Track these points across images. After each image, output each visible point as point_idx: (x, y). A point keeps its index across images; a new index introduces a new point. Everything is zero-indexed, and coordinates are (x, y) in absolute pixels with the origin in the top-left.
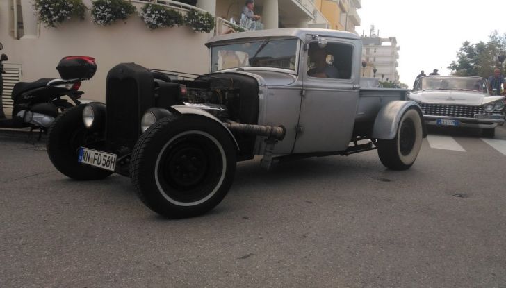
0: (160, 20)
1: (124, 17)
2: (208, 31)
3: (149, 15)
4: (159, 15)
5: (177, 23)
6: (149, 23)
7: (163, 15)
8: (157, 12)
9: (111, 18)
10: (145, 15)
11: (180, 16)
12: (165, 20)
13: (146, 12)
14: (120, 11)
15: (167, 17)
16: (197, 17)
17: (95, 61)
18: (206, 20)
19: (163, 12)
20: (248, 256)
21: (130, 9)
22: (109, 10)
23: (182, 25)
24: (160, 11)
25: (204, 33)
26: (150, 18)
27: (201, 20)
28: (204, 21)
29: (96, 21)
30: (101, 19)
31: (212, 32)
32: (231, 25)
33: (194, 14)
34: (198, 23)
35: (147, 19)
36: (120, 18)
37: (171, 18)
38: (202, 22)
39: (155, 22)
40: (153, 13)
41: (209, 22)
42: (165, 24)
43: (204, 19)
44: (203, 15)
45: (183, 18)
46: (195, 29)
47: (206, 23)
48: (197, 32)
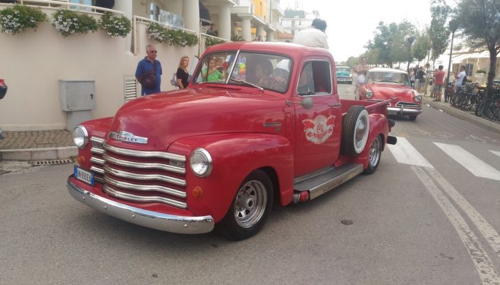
0: (72, 27)
1: (33, 26)
2: (124, 36)
3: (61, 23)
4: (71, 23)
5: (91, 28)
6: (61, 30)
7: (76, 22)
8: (69, 20)
9: (19, 27)
10: (57, 22)
11: (94, 22)
12: (78, 27)
13: (57, 20)
14: (28, 20)
15: (80, 24)
16: (111, 22)
17: (5, 82)
18: (122, 24)
19: (75, 19)
21: (40, 17)
22: (18, 19)
23: (96, 30)
24: (72, 18)
25: (120, 37)
26: (61, 26)
27: (117, 24)
28: (119, 25)
29: (3, 31)
30: (9, 28)
31: (129, 35)
32: (149, 22)
33: (109, 17)
35: (58, 27)
36: (29, 26)
37: (84, 25)
38: (118, 27)
39: (67, 30)
40: (65, 21)
41: (125, 27)
42: (77, 31)
43: (120, 23)
44: (118, 19)
45: (97, 22)
46: (111, 34)
47: (122, 28)
48: (113, 37)
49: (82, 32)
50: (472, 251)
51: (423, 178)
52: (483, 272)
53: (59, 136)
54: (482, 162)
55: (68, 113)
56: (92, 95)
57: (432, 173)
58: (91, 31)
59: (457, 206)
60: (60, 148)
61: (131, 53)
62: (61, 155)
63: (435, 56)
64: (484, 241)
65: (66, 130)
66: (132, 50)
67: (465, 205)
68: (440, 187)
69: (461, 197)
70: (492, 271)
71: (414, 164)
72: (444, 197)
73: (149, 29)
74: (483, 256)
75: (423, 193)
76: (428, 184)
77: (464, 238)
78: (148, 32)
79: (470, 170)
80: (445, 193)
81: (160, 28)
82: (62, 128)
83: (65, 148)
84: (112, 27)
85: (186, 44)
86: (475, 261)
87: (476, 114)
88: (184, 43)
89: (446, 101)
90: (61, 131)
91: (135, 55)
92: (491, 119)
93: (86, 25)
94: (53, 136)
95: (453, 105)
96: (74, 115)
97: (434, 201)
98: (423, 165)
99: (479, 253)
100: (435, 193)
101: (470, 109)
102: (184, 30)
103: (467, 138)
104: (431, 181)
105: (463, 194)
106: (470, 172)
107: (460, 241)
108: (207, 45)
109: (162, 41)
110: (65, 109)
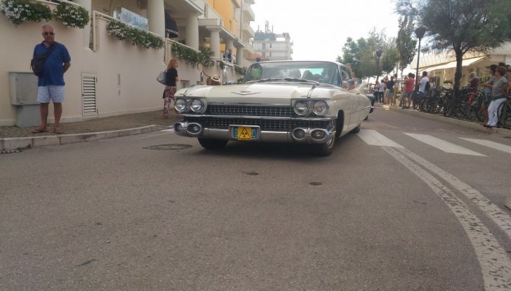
0: (24, 14)
2: (82, 27)
3: (11, 9)
4: (22, 9)
5: (44, 18)
6: (12, 17)
7: (28, 9)
8: (21, 6)
10: (7, 9)
11: (48, 10)
12: (30, 14)
13: (7, 6)
15: (33, 11)
16: (67, 12)
18: (79, 14)
19: (27, 6)
20: (89, 262)
23: (51, 19)
24: (23, 5)
25: (77, 29)
26: (12, 12)
27: (73, 14)
28: (76, 15)
31: (88, 27)
32: (110, 19)
33: (64, 7)
34: (69, 17)
35: (8, 13)
37: (37, 12)
38: (74, 17)
39: (18, 17)
40: (16, 7)
41: (82, 16)
42: (30, 18)
43: (77, 13)
44: (75, 9)
45: (52, 12)
46: (66, 23)
47: (79, 18)
48: (69, 27)
49: (35, 21)
50: (445, 199)
51: (394, 154)
52: (458, 212)
53: (6, 131)
55: (18, 107)
57: (403, 151)
58: (44, 20)
59: (428, 171)
60: (6, 139)
61: (89, 49)
62: (7, 146)
63: (403, 66)
64: (457, 192)
65: (15, 126)
66: (91, 46)
67: (437, 170)
68: (410, 159)
69: (433, 165)
70: (468, 211)
71: (384, 145)
72: (415, 165)
73: (110, 25)
74: (458, 201)
75: (394, 163)
76: (399, 157)
77: (437, 191)
78: (108, 29)
79: (441, 149)
80: (415, 163)
81: (122, 26)
82: (11, 124)
83: (12, 139)
84: (68, 17)
85: (150, 45)
86: (449, 205)
87: (445, 115)
88: (148, 45)
90: (10, 127)
91: (94, 51)
92: (459, 118)
93: (39, 12)
95: (422, 109)
96: (25, 109)
97: (406, 168)
98: (393, 146)
99: (453, 200)
100: (406, 163)
101: (438, 112)
102: (148, 32)
104: (401, 155)
107: (433, 192)
108: (173, 50)
109: (123, 38)
110: (15, 103)
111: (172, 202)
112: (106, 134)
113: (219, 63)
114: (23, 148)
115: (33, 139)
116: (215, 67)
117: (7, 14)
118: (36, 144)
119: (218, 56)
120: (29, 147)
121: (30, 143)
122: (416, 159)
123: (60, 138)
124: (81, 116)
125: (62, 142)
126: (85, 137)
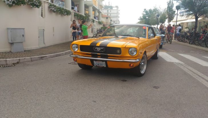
0: (14, 2)
2: (38, 8)
5: (22, 4)
6: (8, 4)
12: (16, 3)
16: (32, 1)
23: (25, 5)
25: (36, 8)
27: (35, 2)
28: (36, 3)
31: (40, 7)
32: (49, 3)
38: (35, 3)
39: (11, 4)
41: (39, 3)
42: (16, 4)
43: (37, 2)
46: (32, 6)
47: (37, 4)
48: (33, 8)
49: (18, 5)
51: (182, 67)
53: (7, 55)
54: (202, 60)
55: (12, 44)
56: (23, 35)
57: (184, 65)
58: (22, 5)
60: (8, 59)
62: (8, 63)
63: (169, 21)
65: (10, 52)
66: (42, 16)
68: (191, 71)
69: (203, 74)
71: (175, 62)
72: (195, 75)
73: (50, 6)
75: (185, 73)
76: (185, 70)
78: (49, 8)
80: (195, 73)
81: (55, 6)
82: (9, 51)
83: (10, 59)
84: (33, 3)
85: (66, 14)
88: (65, 14)
89: (175, 40)
90: (8, 52)
91: (43, 18)
92: (197, 45)
93: (20, 2)
94: (4, 54)
96: (15, 45)
97: (192, 76)
98: (179, 62)
101: (186, 42)
103: (190, 52)
104: (185, 68)
105: (203, 73)
106: (200, 65)
108: (75, 16)
109: (56, 12)
110: (10, 42)
111: (95, 102)
112: (51, 56)
113: (92, 20)
114: (15, 64)
115: (19, 59)
116: (90, 22)
117: (6, 3)
118: (21, 61)
119: (92, 17)
120: (18, 63)
121: (18, 61)
122: (193, 71)
123: (31, 58)
124: (38, 46)
125: (32, 60)
126: (42, 57)
